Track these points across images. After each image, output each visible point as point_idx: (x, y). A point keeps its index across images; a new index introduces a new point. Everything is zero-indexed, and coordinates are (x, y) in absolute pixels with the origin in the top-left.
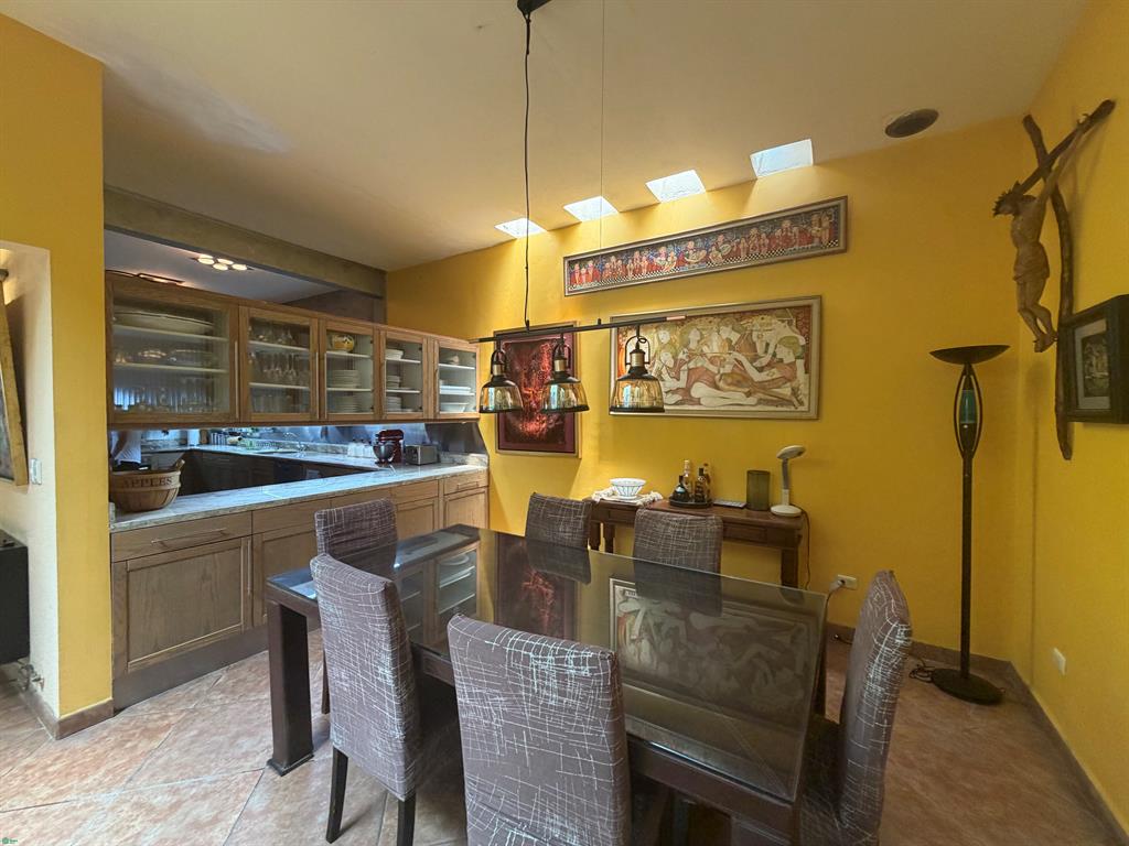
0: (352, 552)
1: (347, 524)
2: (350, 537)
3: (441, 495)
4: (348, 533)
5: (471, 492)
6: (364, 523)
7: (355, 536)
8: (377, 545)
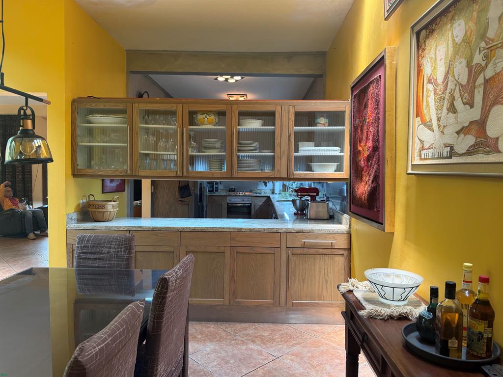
0: (91, 267)
1: (93, 247)
2: (92, 256)
3: (283, 247)
4: (91, 253)
5: (321, 251)
6: (104, 249)
7: (95, 256)
8: (111, 267)
